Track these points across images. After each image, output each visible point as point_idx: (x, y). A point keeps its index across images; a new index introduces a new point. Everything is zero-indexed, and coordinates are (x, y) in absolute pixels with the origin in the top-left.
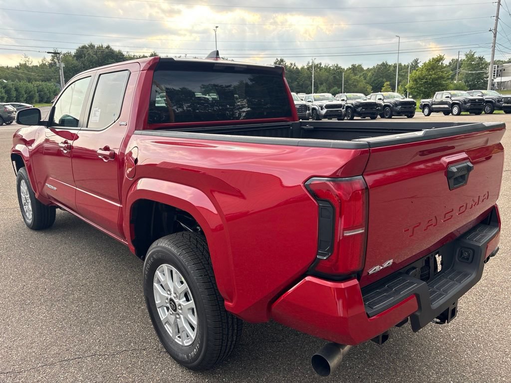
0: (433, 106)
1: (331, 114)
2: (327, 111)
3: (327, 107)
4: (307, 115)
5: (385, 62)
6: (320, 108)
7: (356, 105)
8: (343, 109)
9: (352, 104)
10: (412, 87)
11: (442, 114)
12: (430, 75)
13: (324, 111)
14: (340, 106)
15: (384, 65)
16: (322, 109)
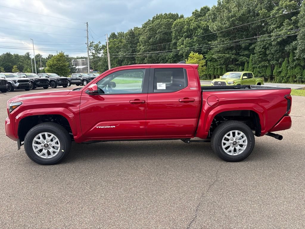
0: (72, 81)
1: (23, 86)
2: (20, 84)
3: (19, 81)
4: (7, 87)
5: (8, 53)
6: (14, 82)
7: (36, 80)
8: (30, 83)
9: (32, 80)
10: (49, 70)
11: (75, 85)
12: (58, 64)
13: (17, 84)
14: (27, 81)
15: (8, 55)
16: (15, 83)
